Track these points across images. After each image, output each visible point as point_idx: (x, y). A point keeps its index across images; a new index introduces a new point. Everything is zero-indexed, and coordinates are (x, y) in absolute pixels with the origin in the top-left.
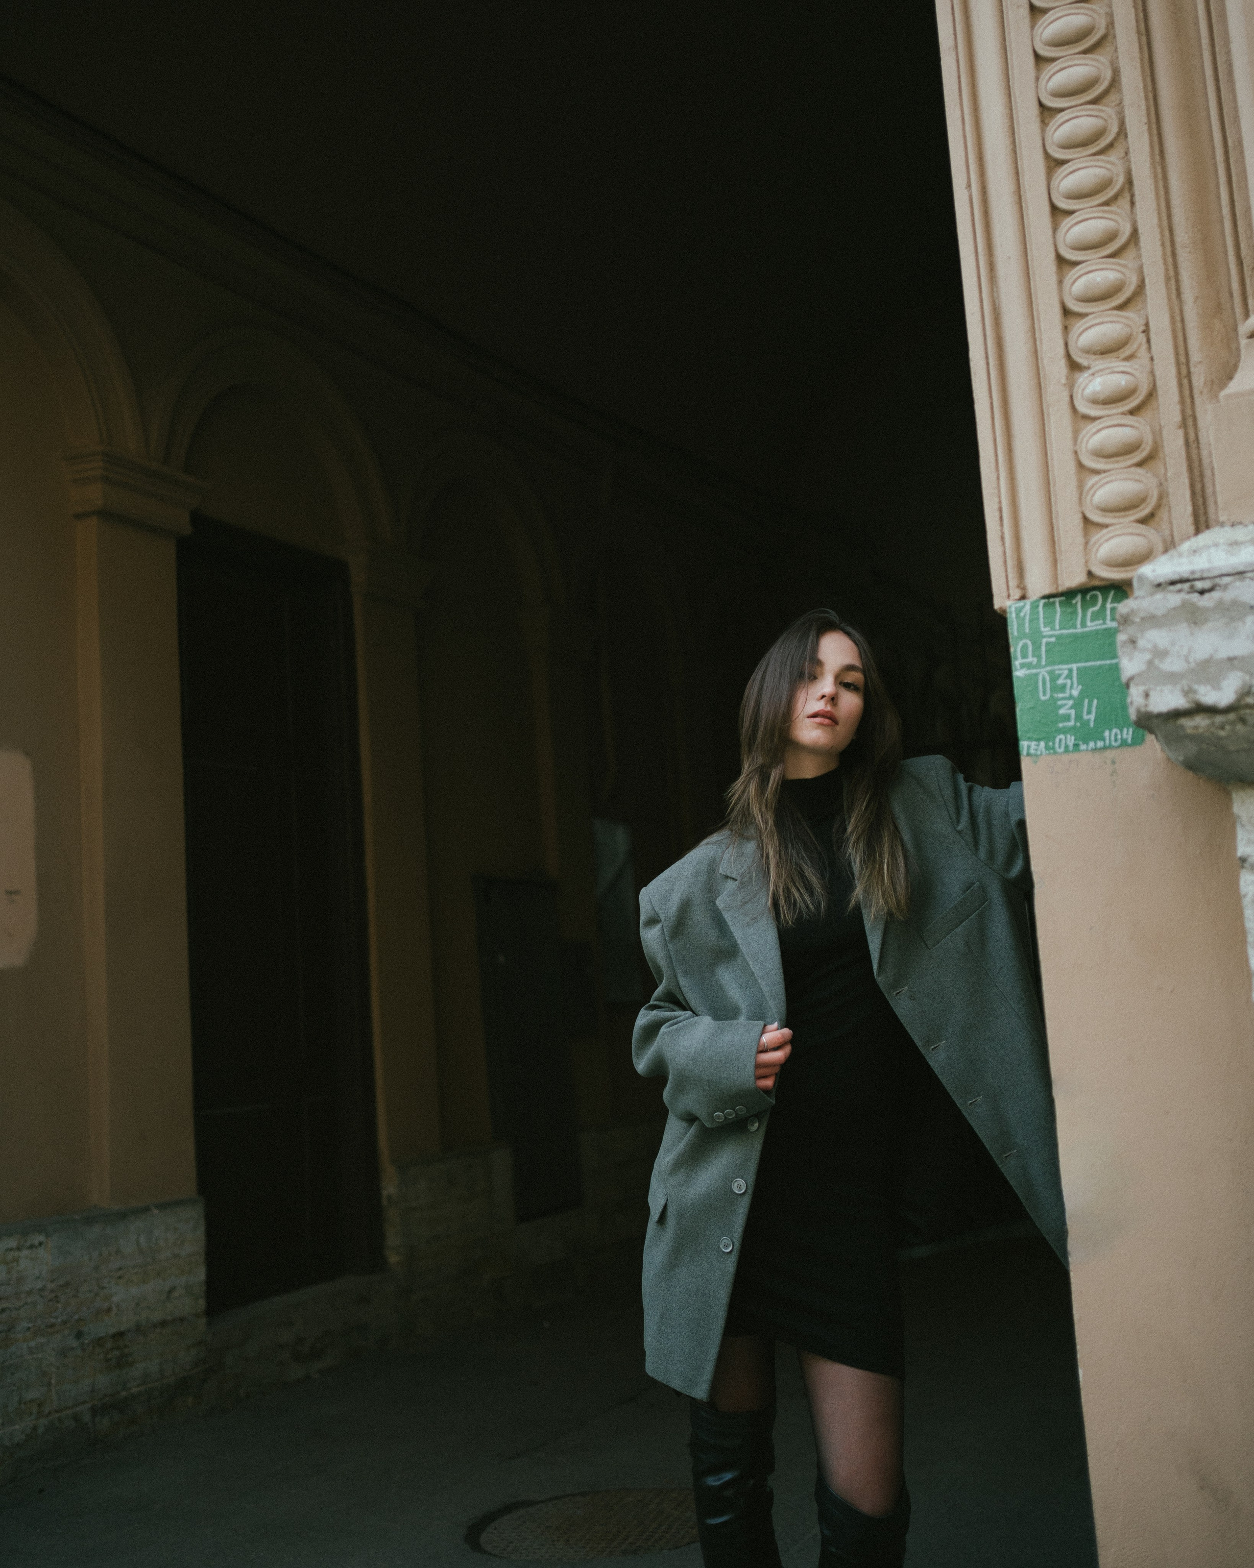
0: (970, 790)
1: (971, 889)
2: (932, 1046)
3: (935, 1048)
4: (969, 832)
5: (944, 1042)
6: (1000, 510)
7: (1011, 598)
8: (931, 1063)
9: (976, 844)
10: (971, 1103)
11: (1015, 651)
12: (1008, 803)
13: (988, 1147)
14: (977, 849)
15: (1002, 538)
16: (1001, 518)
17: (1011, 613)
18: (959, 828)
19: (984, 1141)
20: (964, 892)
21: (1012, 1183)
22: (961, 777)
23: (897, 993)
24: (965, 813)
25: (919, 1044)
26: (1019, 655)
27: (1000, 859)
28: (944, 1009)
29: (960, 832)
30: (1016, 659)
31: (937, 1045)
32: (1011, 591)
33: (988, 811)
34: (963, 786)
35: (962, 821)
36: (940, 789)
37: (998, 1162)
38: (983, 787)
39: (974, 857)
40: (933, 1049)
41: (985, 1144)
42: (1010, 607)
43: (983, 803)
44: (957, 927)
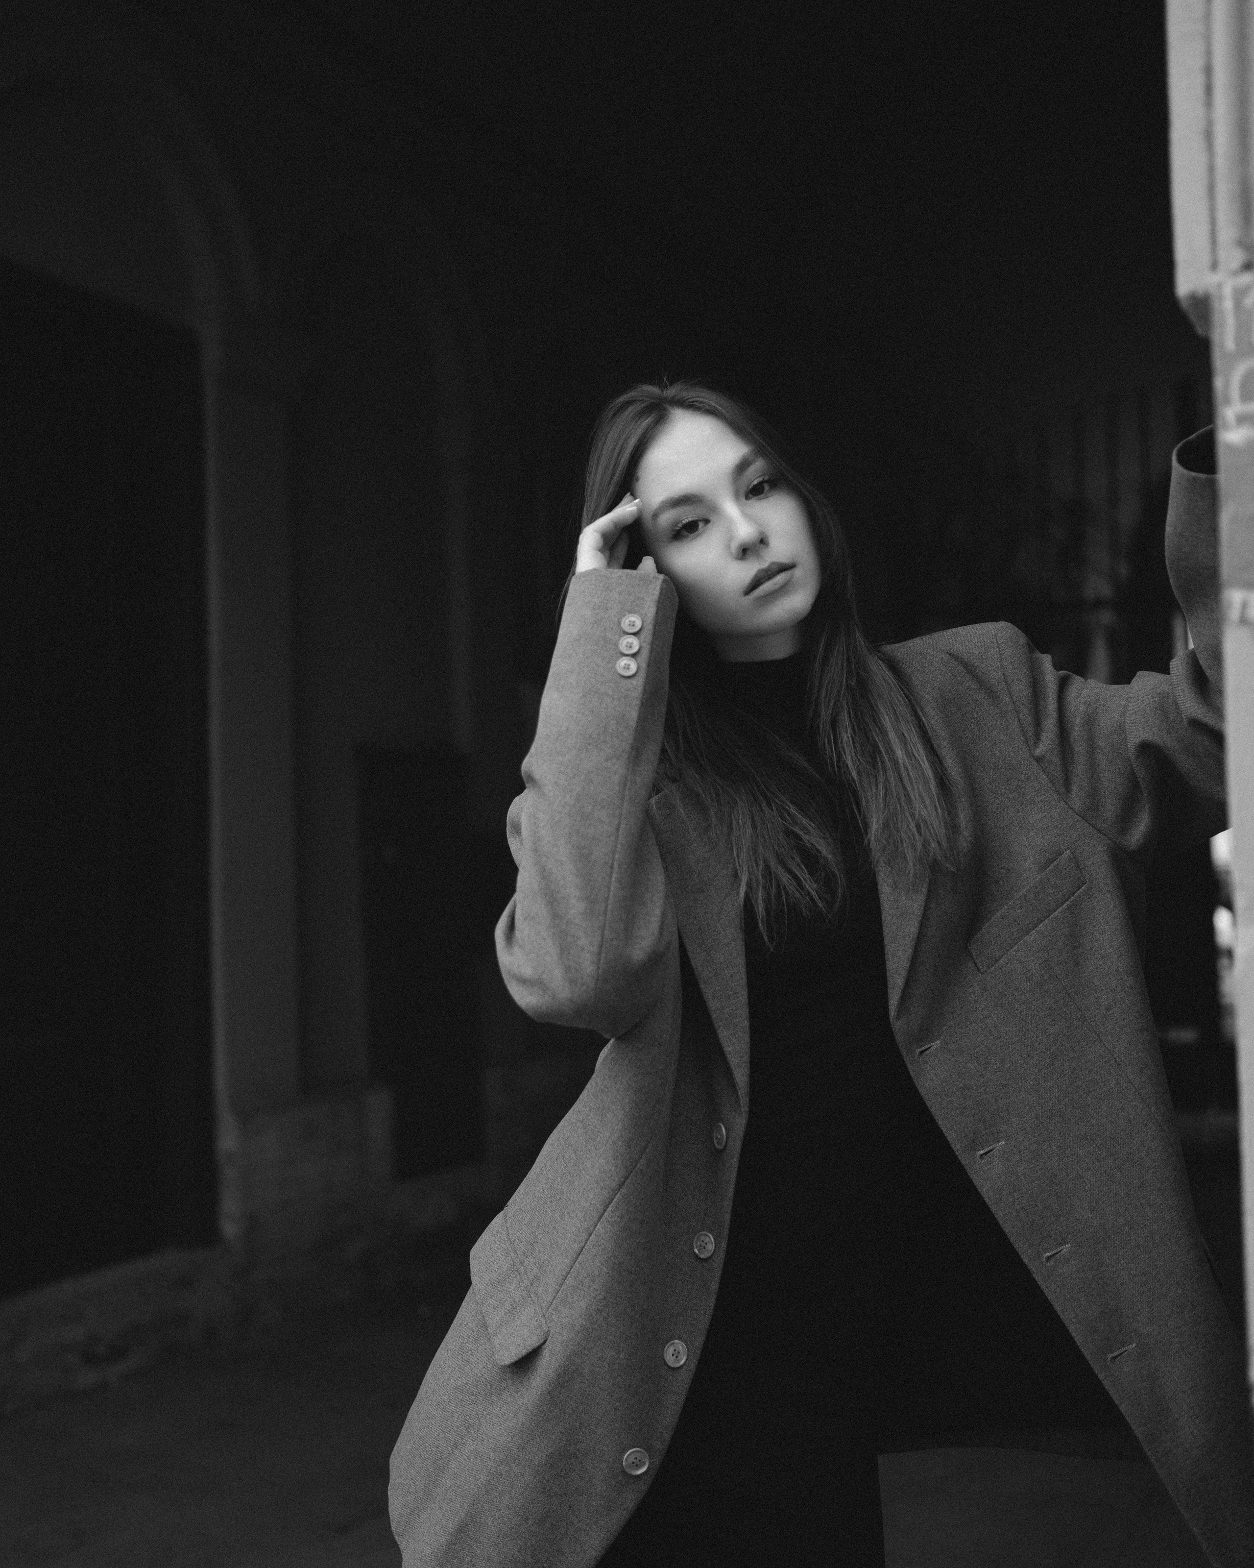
0: (1063, 685)
1: (1055, 863)
2: (980, 1150)
3: (986, 1154)
4: (1056, 760)
5: (1003, 1143)
6: (1208, 70)
7: (1222, 266)
8: (977, 1182)
9: (1067, 783)
10: (1049, 1258)
11: (1227, 386)
12: (1126, 706)
13: (1079, 1339)
14: (1068, 790)
15: (1208, 136)
16: (1209, 89)
17: (1221, 298)
18: (1038, 752)
19: (1071, 1328)
20: (1043, 868)
21: (1123, 1408)
22: (1046, 661)
23: (922, 1052)
24: (1050, 724)
25: (957, 1147)
26: (1235, 392)
27: (1110, 808)
28: (1005, 1082)
29: (1039, 760)
30: (1227, 401)
31: (990, 1148)
32: (1222, 255)
33: (1090, 721)
34: (1050, 675)
35: (1043, 739)
36: (1006, 682)
37: (1096, 1369)
38: (1086, 680)
39: (1063, 804)
40: (981, 1156)
41: (1073, 1334)
42: (1220, 286)
43: (1082, 708)
44: (1027, 933)
